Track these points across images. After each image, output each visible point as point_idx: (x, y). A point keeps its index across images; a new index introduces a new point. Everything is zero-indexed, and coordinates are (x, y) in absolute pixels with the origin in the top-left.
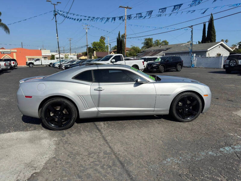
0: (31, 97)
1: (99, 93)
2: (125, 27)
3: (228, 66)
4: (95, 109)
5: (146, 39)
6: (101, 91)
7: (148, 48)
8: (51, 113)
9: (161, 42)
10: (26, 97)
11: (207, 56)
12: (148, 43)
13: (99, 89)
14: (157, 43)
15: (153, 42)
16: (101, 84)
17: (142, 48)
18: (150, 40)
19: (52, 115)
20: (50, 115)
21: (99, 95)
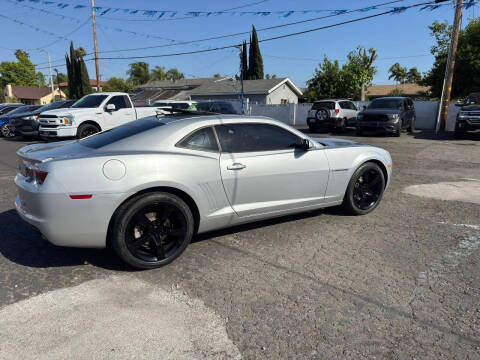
0: (89, 196)
1: (236, 175)
2: (95, 34)
3: (313, 121)
4: (227, 210)
5: (133, 65)
6: (239, 172)
7: (142, 83)
8: (136, 230)
9: (165, 71)
10: (73, 197)
11: (268, 103)
12: (139, 73)
13: (235, 167)
14: (158, 75)
15: (150, 72)
16: (235, 155)
17: (129, 81)
18: (145, 66)
19: (137, 235)
20: (134, 236)
21: (236, 179)
